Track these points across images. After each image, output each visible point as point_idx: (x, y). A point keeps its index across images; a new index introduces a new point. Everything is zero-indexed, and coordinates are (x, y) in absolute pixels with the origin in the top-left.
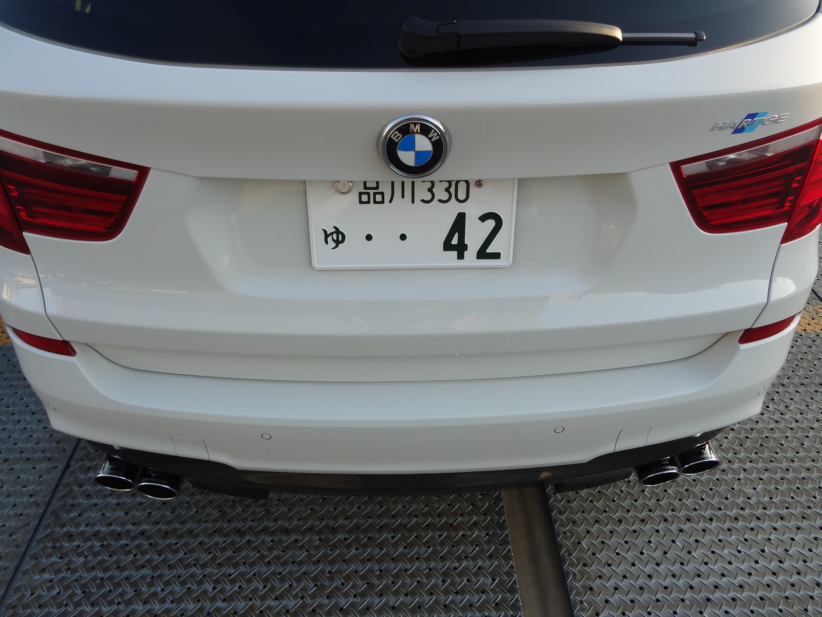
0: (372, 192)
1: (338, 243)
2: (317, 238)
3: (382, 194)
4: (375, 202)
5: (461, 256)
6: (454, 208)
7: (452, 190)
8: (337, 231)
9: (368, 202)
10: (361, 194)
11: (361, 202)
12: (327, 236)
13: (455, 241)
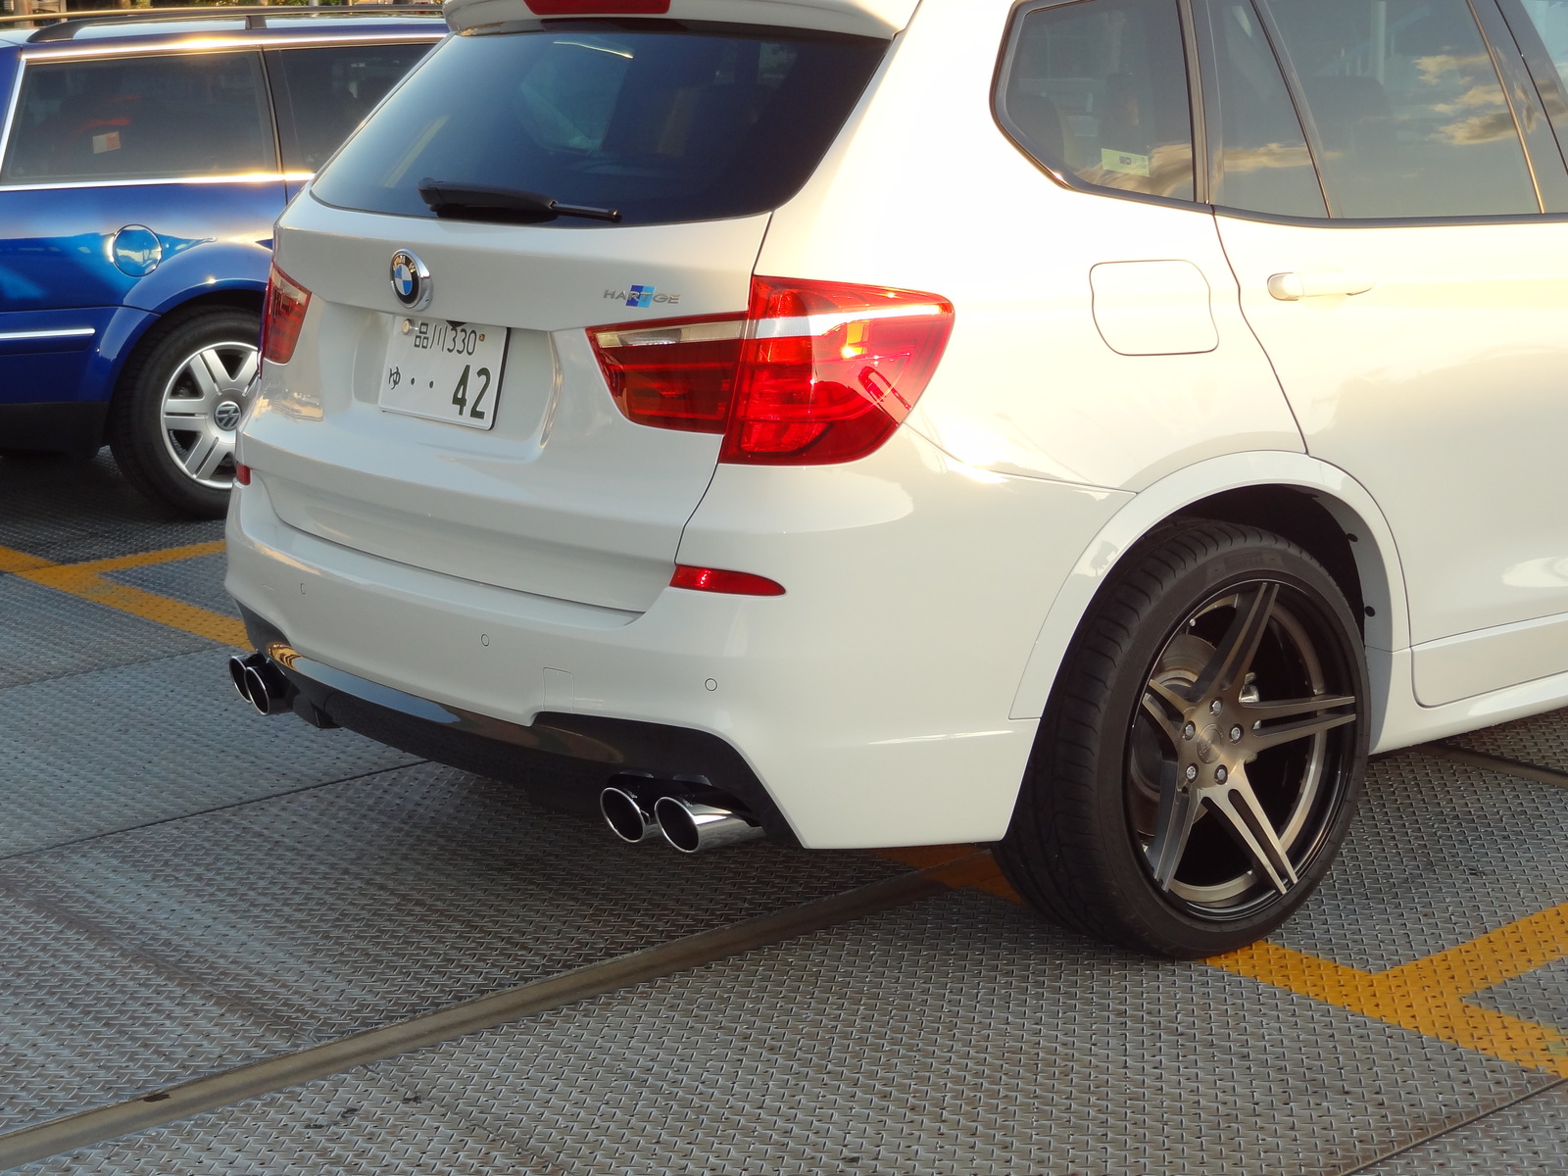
0: (423, 336)
1: (396, 383)
2: (385, 375)
3: (427, 338)
4: (423, 347)
5: (461, 413)
6: (464, 360)
7: (466, 341)
8: (397, 373)
9: (418, 346)
10: (417, 337)
11: (416, 346)
12: (391, 375)
13: (460, 396)
